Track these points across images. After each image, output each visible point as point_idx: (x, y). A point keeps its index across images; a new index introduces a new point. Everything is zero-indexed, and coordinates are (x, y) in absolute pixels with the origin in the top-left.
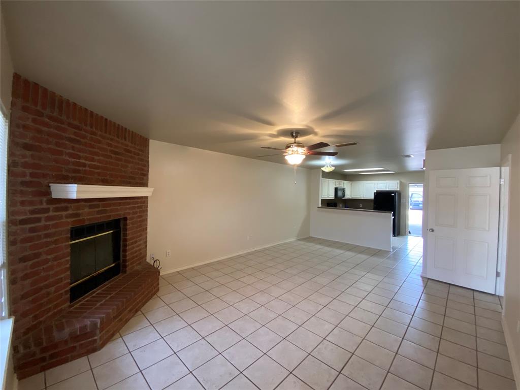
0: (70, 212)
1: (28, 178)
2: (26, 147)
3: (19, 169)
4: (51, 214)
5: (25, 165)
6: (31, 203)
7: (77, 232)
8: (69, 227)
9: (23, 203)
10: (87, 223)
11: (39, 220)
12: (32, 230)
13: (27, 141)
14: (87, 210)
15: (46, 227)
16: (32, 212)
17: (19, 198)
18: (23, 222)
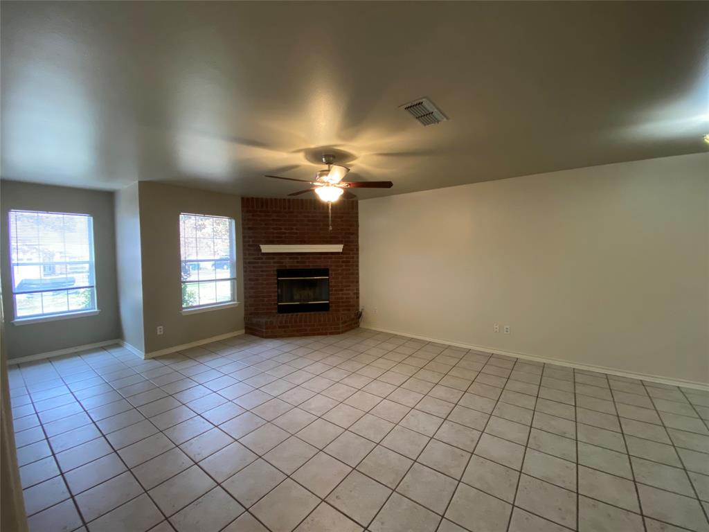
0: (275, 260)
1: (251, 243)
2: (249, 228)
3: (246, 239)
4: (264, 260)
5: (250, 237)
6: (253, 254)
7: (281, 273)
8: (275, 269)
9: (249, 254)
10: (288, 268)
11: (257, 263)
12: (254, 267)
13: (250, 226)
14: (288, 260)
15: (261, 267)
16: (255, 259)
17: (247, 252)
18: (249, 263)
